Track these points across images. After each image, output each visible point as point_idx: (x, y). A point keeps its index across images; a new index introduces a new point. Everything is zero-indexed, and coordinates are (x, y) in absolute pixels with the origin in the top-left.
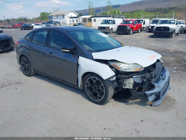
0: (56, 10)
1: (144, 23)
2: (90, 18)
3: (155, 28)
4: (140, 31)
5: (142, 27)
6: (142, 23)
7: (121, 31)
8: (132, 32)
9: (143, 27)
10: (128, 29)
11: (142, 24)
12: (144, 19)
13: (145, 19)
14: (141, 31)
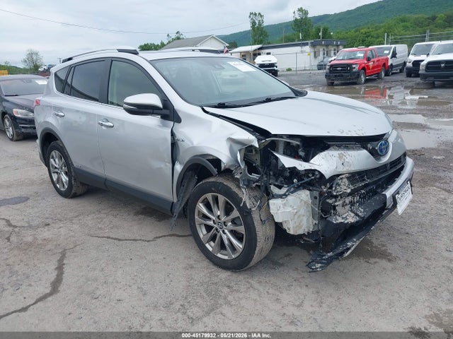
0: (174, 36)
1: (394, 55)
2: (257, 52)
3: (423, 66)
4: (383, 75)
5: (389, 64)
6: (389, 54)
7: (336, 76)
8: (363, 80)
9: (392, 65)
10: (354, 70)
11: (389, 56)
12: (393, 46)
13: (397, 46)
14: (385, 75)
